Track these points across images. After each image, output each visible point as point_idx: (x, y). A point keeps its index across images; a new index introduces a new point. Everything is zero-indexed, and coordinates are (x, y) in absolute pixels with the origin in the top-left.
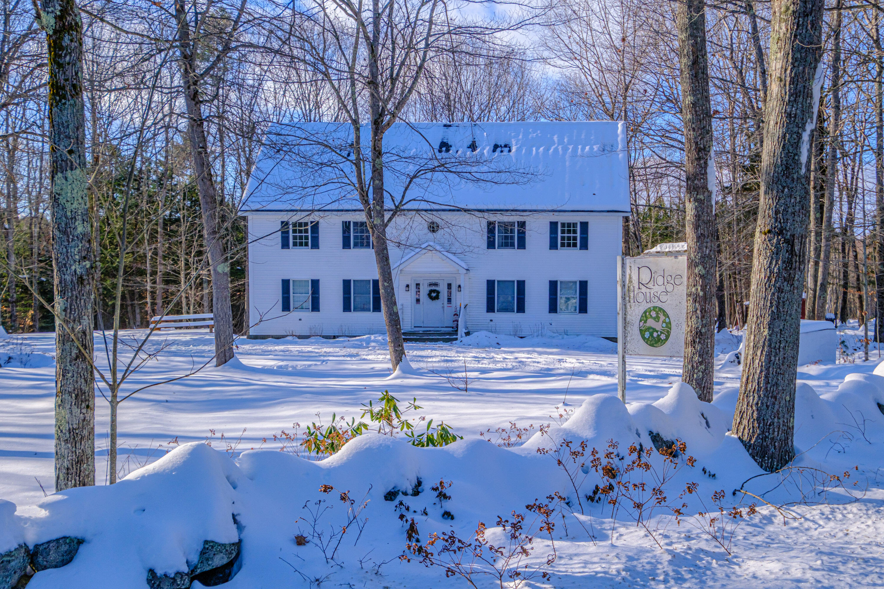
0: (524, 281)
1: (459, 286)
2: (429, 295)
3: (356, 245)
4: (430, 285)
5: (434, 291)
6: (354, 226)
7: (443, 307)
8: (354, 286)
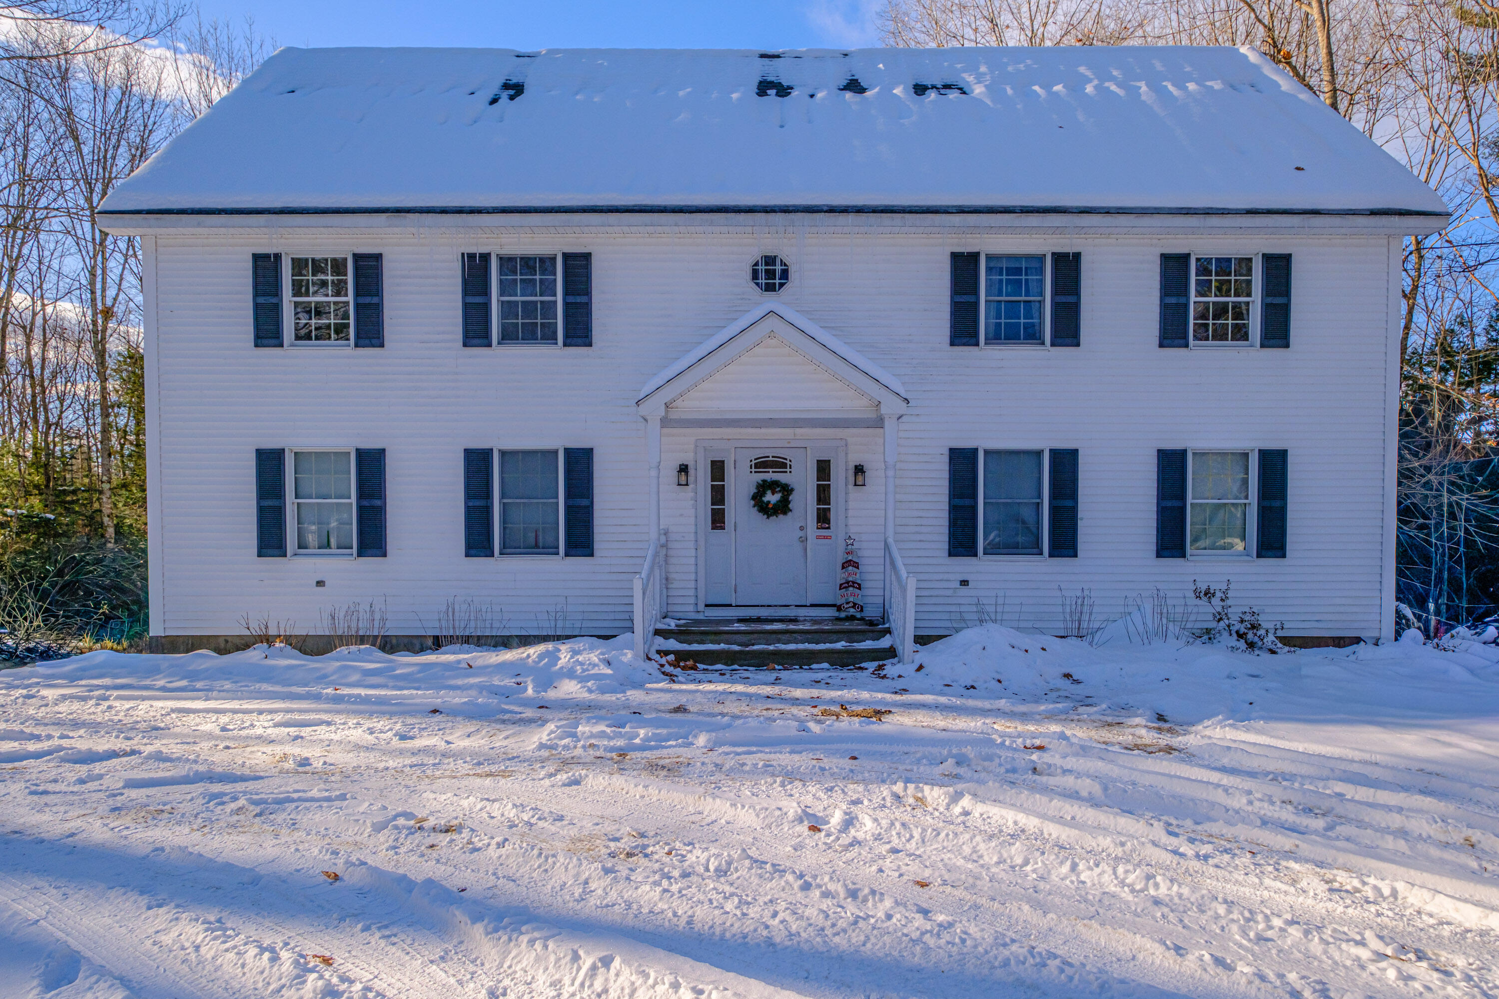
0: (1074, 453)
1: (859, 470)
2: (757, 498)
3: (508, 336)
4: (762, 464)
5: (773, 486)
6: (501, 272)
7: (803, 540)
8: (502, 472)
